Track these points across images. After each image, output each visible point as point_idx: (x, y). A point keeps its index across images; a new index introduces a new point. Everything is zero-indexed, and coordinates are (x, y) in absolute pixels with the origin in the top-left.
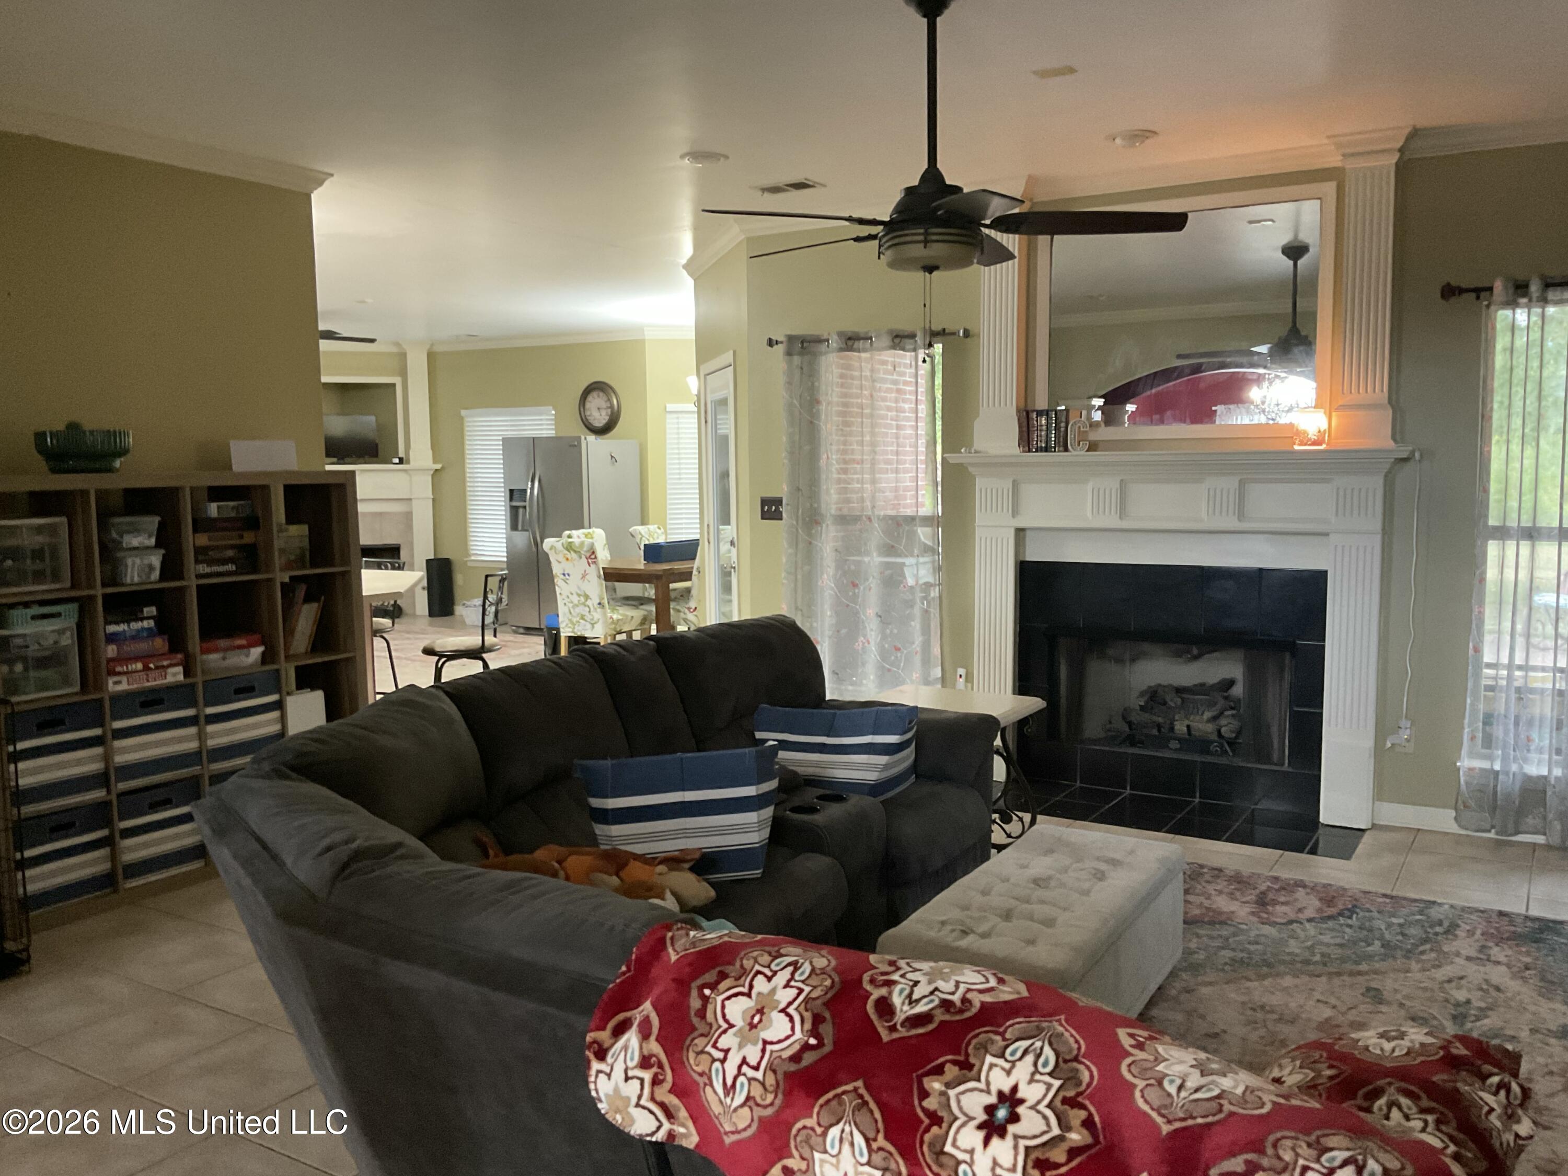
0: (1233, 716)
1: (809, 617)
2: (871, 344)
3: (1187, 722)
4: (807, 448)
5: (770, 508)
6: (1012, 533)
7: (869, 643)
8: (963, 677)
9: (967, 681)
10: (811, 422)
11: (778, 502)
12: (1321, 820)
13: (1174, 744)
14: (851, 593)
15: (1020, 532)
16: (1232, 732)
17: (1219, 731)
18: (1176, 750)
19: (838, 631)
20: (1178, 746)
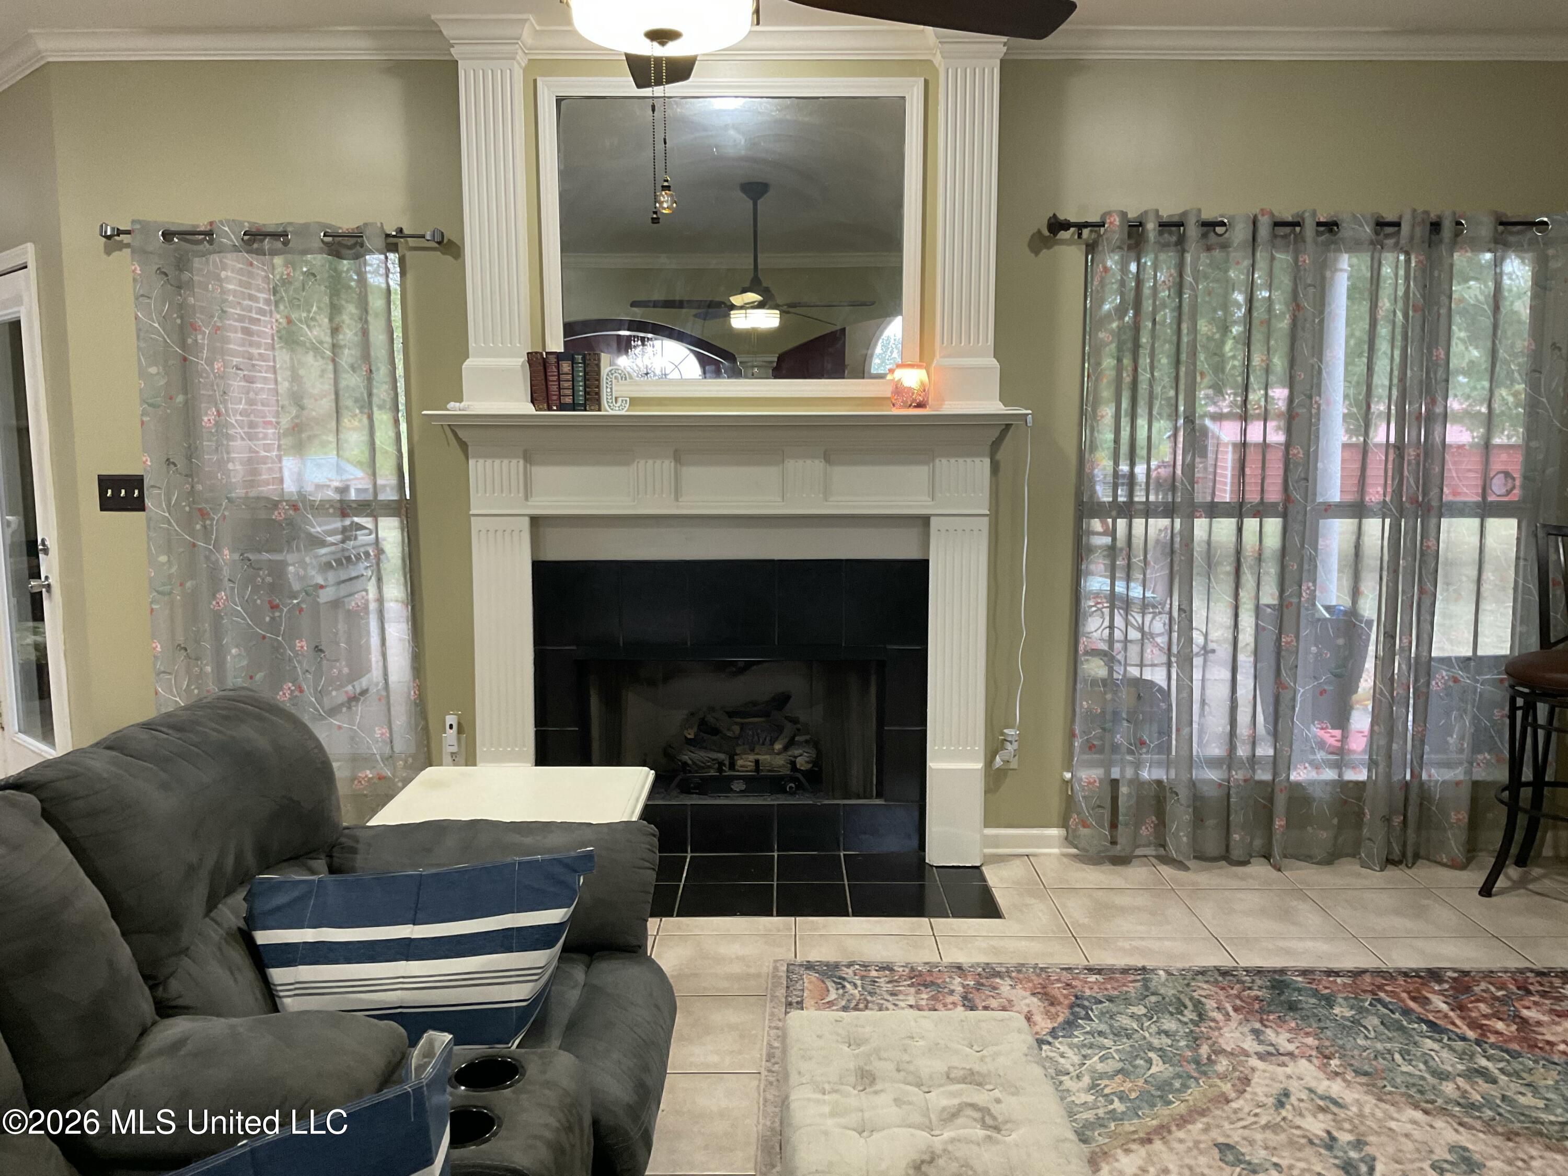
0: (807, 742)
1: (197, 659)
2: (286, 243)
3: (752, 757)
4: (180, 398)
5: (116, 493)
6: (526, 522)
7: (301, 691)
8: (455, 727)
9: (460, 731)
10: (185, 359)
11: (136, 482)
12: (927, 861)
13: (738, 786)
14: (268, 619)
15: (536, 521)
16: (807, 762)
17: (793, 764)
18: (742, 791)
19: (251, 678)
20: (743, 787)
